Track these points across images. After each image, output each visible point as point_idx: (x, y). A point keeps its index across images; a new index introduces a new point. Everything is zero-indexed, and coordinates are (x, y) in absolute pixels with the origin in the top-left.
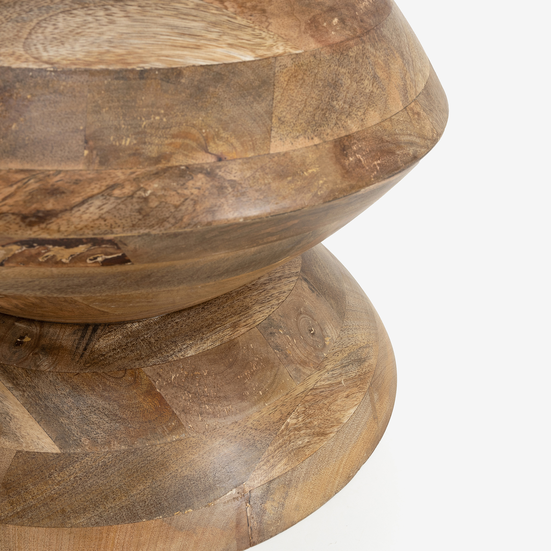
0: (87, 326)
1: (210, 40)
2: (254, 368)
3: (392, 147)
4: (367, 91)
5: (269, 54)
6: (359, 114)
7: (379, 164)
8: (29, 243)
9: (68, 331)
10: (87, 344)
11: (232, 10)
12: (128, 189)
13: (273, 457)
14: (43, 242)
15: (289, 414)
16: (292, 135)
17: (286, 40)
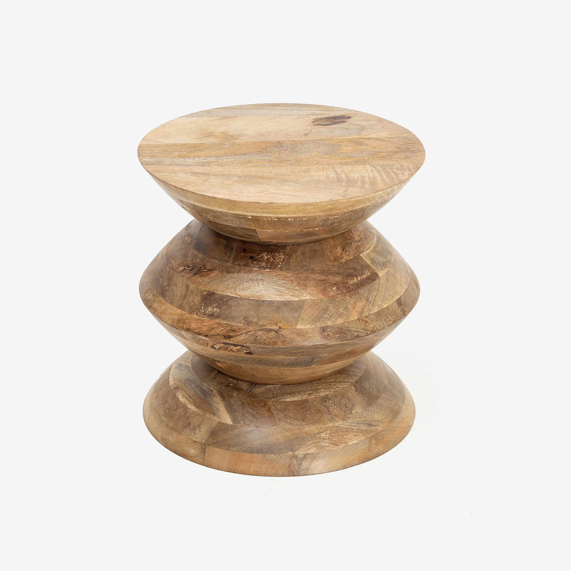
0: (253, 383)
1: (285, 293)
2: (312, 412)
3: (347, 332)
4: (340, 312)
5: (304, 299)
6: (334, 319)
7: (337, 336)
8: (225, 344)
9: (246, 384)
10: (251, 390)
11: (295, 285)
12: (253, 333)
13: (310, 446)
14: (229, 344)
15: (322, 432)
16: (305, 324)
17: (311, 294)
